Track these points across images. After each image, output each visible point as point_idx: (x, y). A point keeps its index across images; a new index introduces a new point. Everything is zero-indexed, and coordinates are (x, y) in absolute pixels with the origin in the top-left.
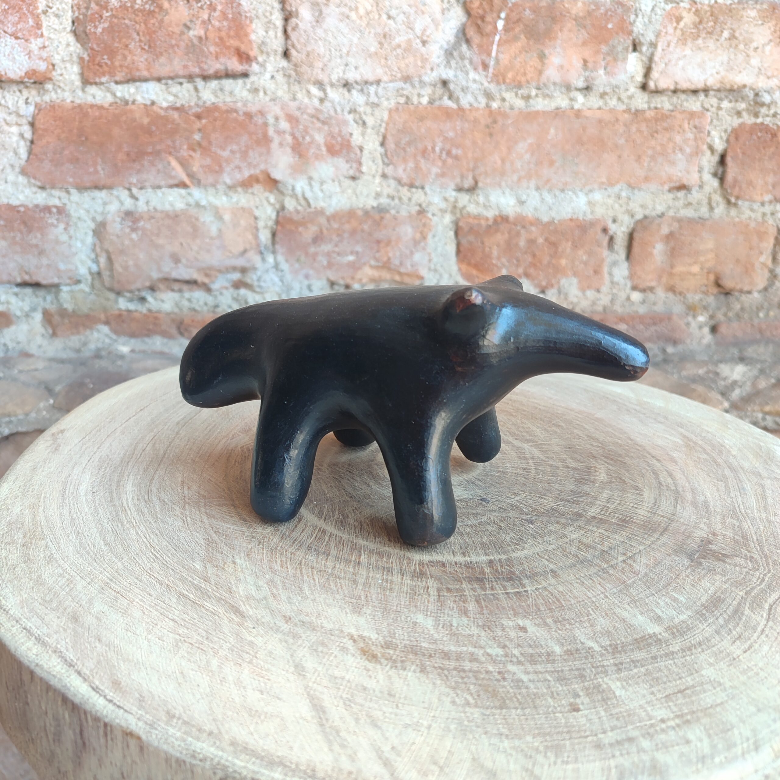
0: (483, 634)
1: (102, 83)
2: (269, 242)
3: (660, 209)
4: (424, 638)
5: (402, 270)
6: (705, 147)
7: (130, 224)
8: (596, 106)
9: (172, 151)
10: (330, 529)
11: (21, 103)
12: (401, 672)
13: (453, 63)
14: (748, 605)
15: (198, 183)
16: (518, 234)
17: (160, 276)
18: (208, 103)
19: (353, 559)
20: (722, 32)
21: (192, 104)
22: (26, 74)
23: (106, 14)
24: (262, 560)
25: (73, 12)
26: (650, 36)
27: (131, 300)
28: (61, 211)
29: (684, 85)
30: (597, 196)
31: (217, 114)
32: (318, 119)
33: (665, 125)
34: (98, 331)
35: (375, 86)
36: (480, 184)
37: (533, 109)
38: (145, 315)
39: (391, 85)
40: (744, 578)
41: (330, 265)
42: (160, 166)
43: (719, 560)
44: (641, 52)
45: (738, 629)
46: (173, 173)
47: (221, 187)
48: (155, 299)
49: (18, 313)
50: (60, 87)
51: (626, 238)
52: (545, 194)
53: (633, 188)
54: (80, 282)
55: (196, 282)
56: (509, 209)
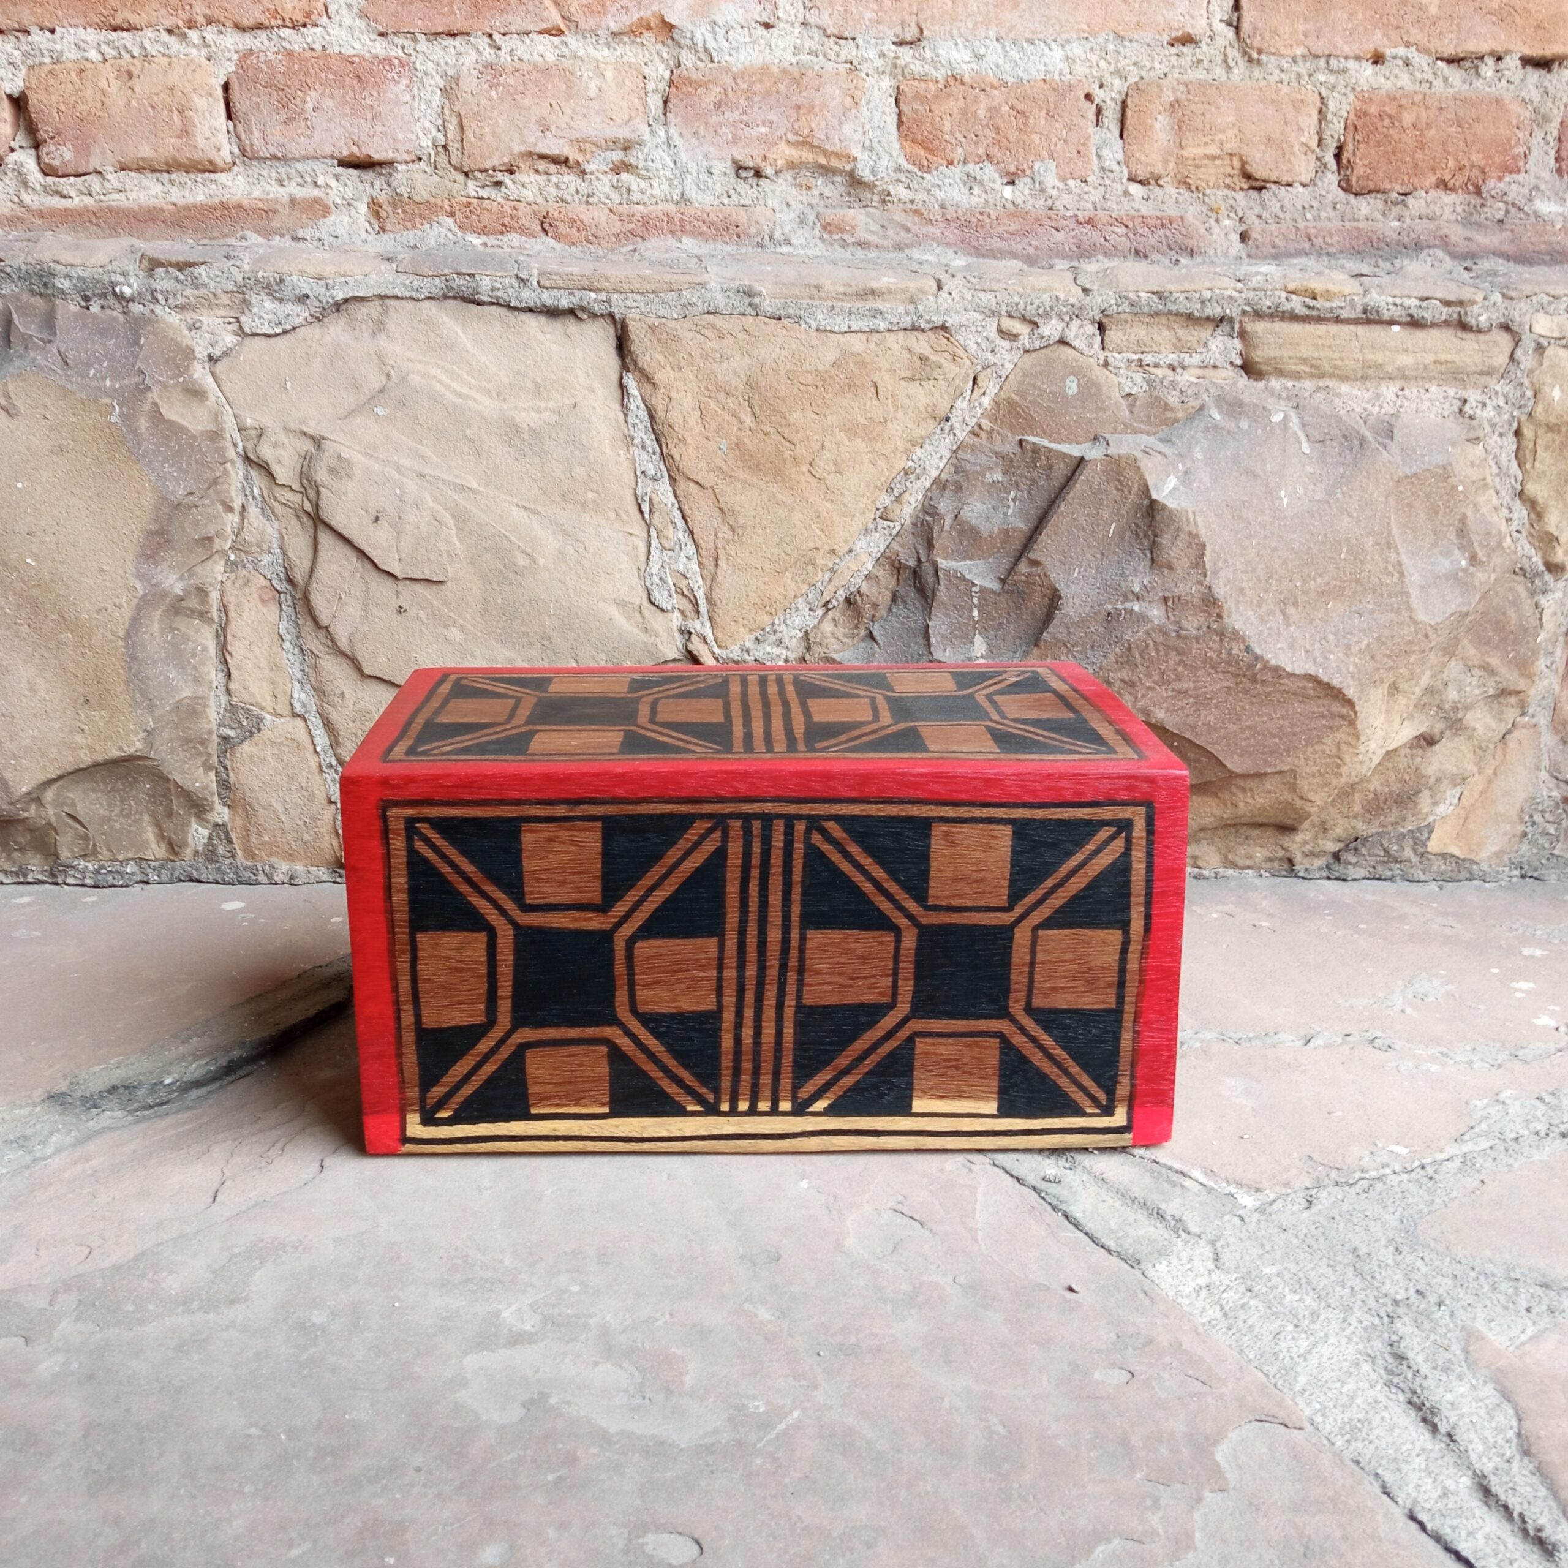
2: (660, 112)
3: (1160, 68)
5: (828, 147)
7: (489, 78)
15: (576, 29)
16: (976, 100)
17: (523, 148)
27: (482, 185)
28: (404, 64)
30: (1077, 49)
34: (440, 224)
36: (925, 33)
38: (500, 205)
41: (736, 139)
42: (530, 5)
46: (545, 14)
47: (603, 34)
48: (514, 183)
49: (338, 201)
51: (1118, 108)
52: (1009, 46)
53: (1123, 38)
54: (420, 159)
55: (567, 159)
56: (965, 67)
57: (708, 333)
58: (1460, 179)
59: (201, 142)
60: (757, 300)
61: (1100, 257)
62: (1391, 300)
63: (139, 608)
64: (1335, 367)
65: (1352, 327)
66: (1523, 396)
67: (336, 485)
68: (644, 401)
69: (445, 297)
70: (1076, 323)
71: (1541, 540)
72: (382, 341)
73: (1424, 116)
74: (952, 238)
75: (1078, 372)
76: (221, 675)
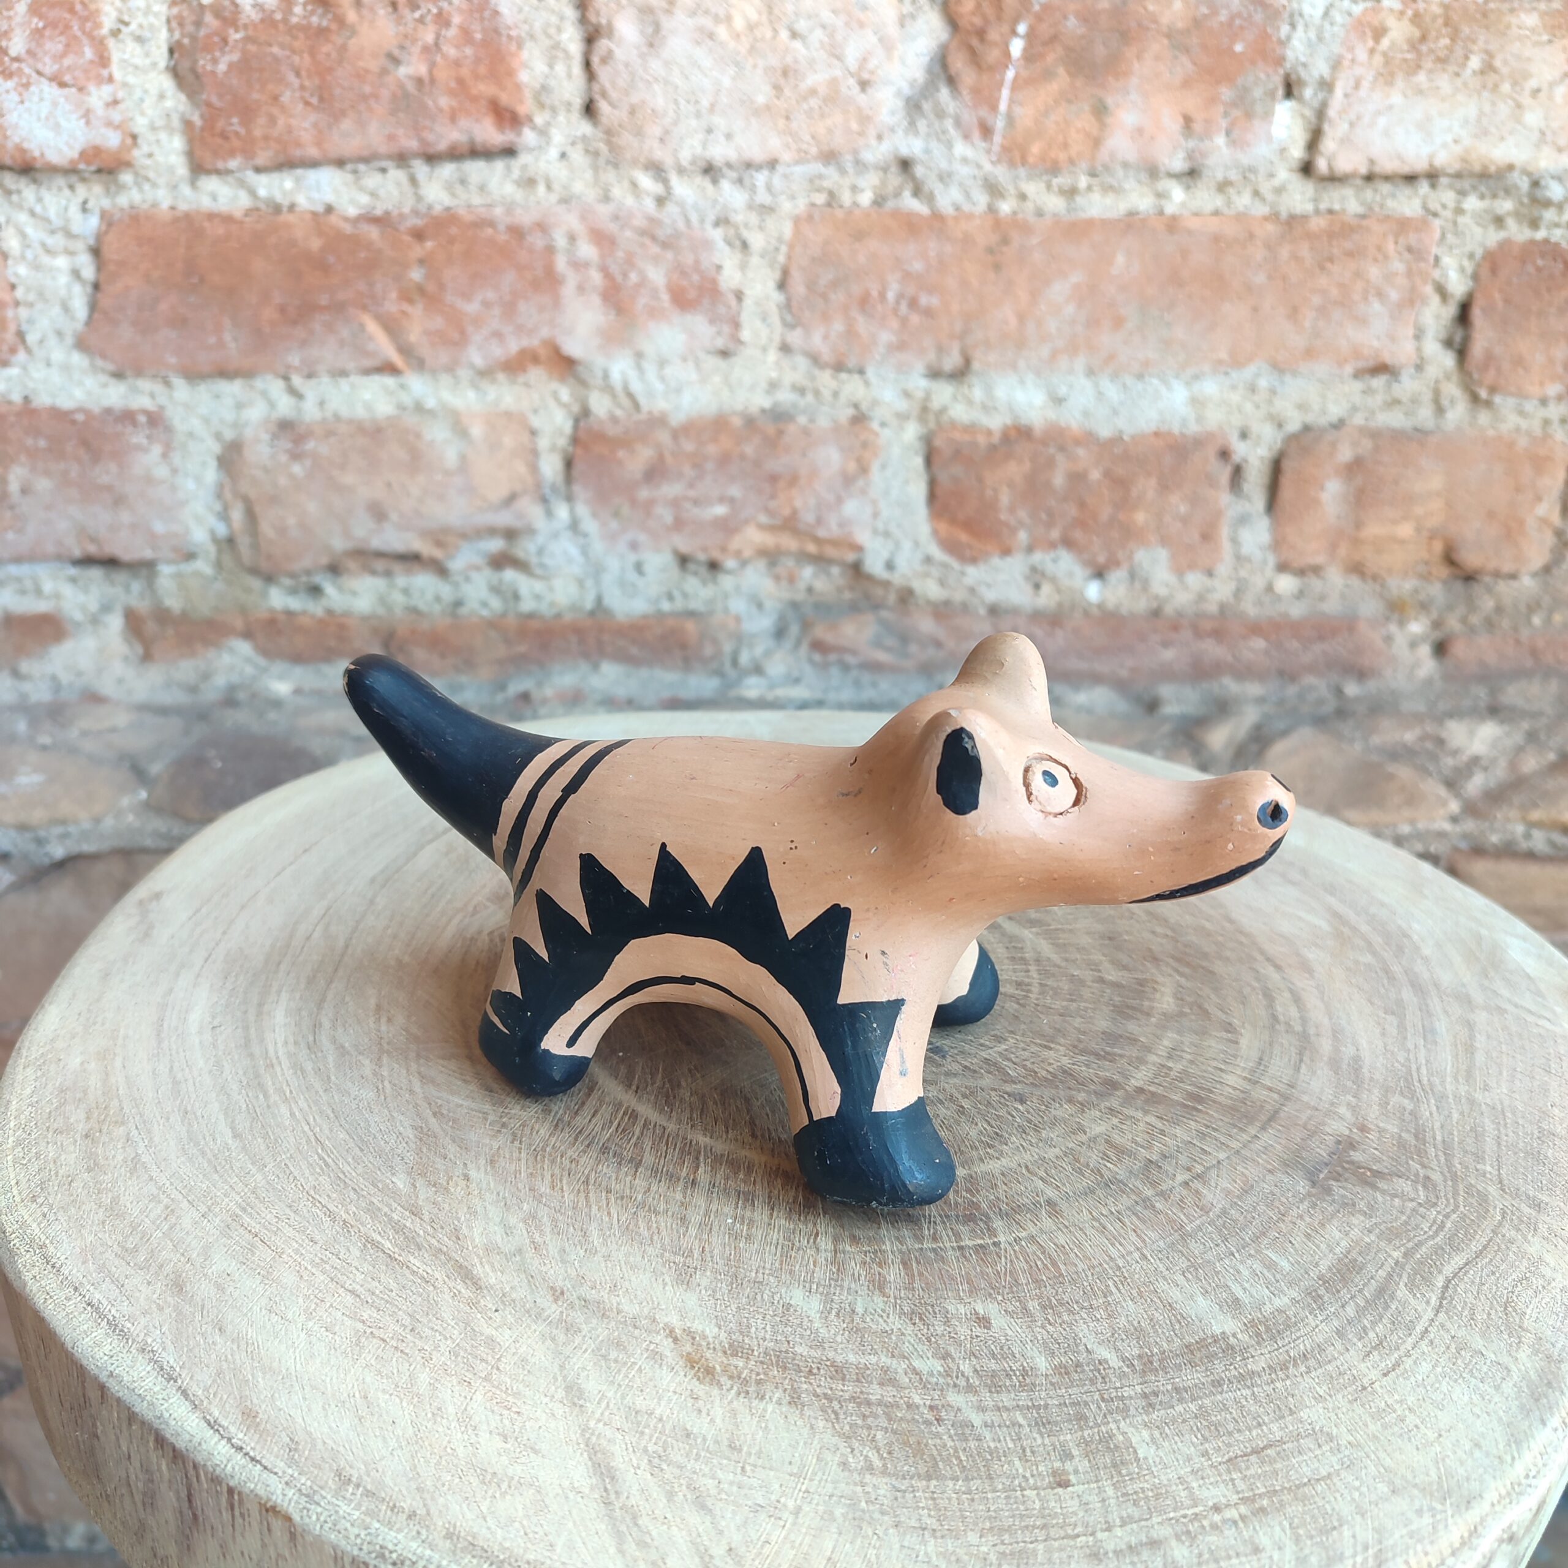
0: (909, 1329)
1: (228, 172)
2: (560, 479)
3: (1335, 411)
4: (802, 1336)
5: (822, 533)
6: (1429, 289)
7: (289, 445)
8: (1209, 207)
9: (368, 303)
10: (646, 1110)
11: (74, 211)
12: (755, 1403)
13: (922, 125)
14: (1405, 1279)
15: (420, 365)
16: (1051, 463)
17: (349, 545)
18: (438, 209)
19: (684, 1174)
20: (1467, 58)
21: (406, 210)
22: (83, 154)
23: (235, 36)
24: (516, 1173)
25: (171, 30)
26: (1320, 68)
27: (293, 591)
28: (155, 420)
29: (1388, 166)
30: (1210, 387)
31: (454, 230)
33: (1348, 245)
34: (232, 651)
35: (766, 172)
36: (976, 365)
37: (1083, 215)
38: (321, 621)
39: (798, 170)
40: (1406, 1223)
41: (679, 524)
42: (345, 333)
43: (1365, 1182)
44: (1300, 99)
45: (1380, 1328)
46: (371, 347)
47: (464, 373)
48: (340, 589)
49: (78, 616)
50: (148, 179)
51: (1266, 469)
52: (1104, 383)
53: (1283, 371)
54: (194, 556)
55: (417, 557)
56: (1033, 413)
61: (1226, 681)
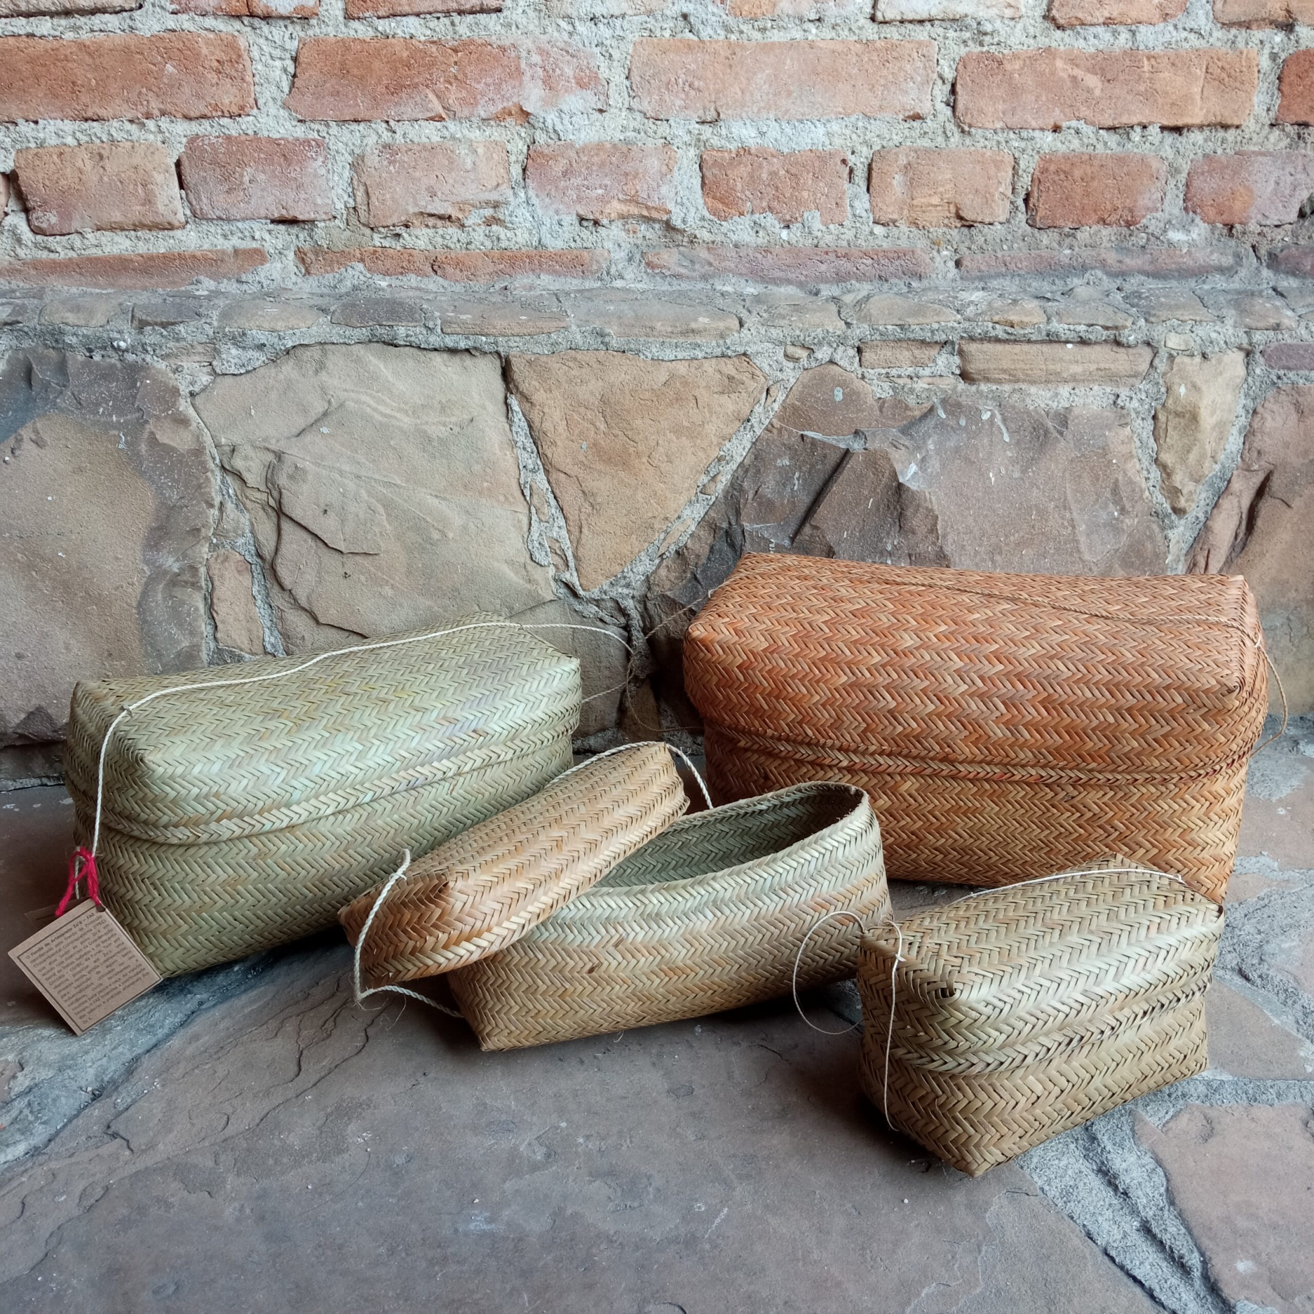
1: (365, 18)
2: (520, 177)
5: (649, 204)
6: (935, 76)
7: (388, 156)
8: (829, 37)
9: (429, 84)
11: (287, 38)
15: (454, 116)
16: (760, 166)
17: (417, 210)
18: (464, 37)
21: (449, 38)
22: (295, 9)
27: (386, 236)
28: (320, 144)
29: (910, 16)
30: (835, 126)
31: (472, 47)
32: (567, 52)
33: (895, 54)
34: (353, 268)
35: (620, 20)
36: (722, 116)
37: (770, 41)
38: (400, 252)
39: (635, 18)
41: (579, 200)
42: (418, 99)
46: (430, 106)
47: (475, 120)
48: (410, 235)
49: (272, 251)
50: (324, 22)
52: (784, 125)
53: (869, 118)
54: (335, 218)
55: (450, 217)
56: (751, 141)
57: (571, 364)
58: (1114, 218)
59: (161, 208)
60: (607, 339)
61: (853, 282)
62: (1066, 327)
63: (147, 584)
64: (1027, 375)
65: (1039, 346)
66: (1159, 391)
67: (294, 487)
68: (524, 415)
69: (370, 341)
70: (841, 348)
71: (1169, 492)
72: (323, 376)
73: (1090, 174)
74: (744, 271)
75: (843, 384)
76: (209, 627)
